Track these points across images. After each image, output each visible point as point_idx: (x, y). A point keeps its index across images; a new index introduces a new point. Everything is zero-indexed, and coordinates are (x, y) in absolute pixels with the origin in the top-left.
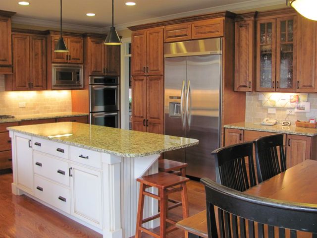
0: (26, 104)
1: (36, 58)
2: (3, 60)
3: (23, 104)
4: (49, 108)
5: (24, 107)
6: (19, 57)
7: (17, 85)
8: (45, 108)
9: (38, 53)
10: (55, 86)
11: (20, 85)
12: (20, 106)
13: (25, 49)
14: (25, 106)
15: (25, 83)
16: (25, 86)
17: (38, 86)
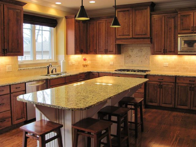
0: (169, 64)
1: (170, 32)
2: (144, 35)
3: (166, 64)
4: (188, 69)
5: (167, 67)
6: (157, 31)
7: (155, 51)
8: (184, 68)
9: (171, 28)
10: (181, 52)
11: (157, 51)
12: (164, 65)
13: (161, 26)
14: (168, 65)
15: (161, 49)
16: (161, 52)
17: (171, 52)
